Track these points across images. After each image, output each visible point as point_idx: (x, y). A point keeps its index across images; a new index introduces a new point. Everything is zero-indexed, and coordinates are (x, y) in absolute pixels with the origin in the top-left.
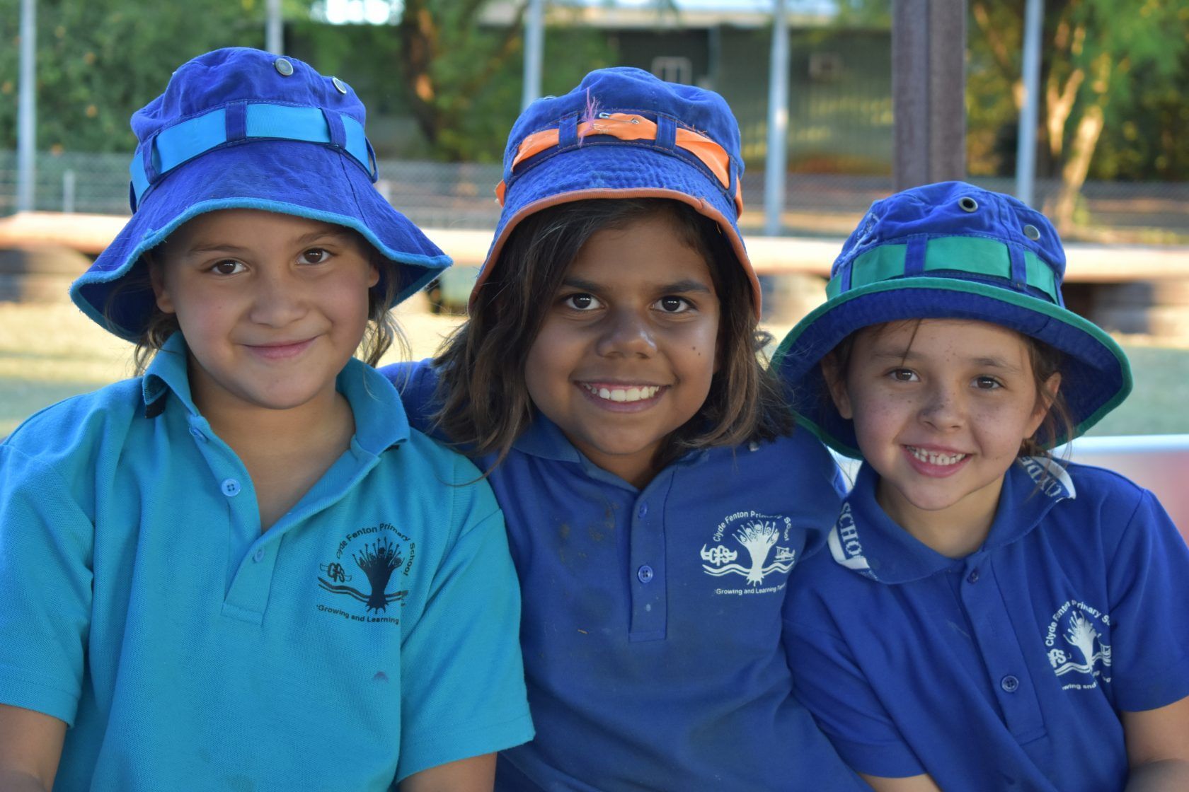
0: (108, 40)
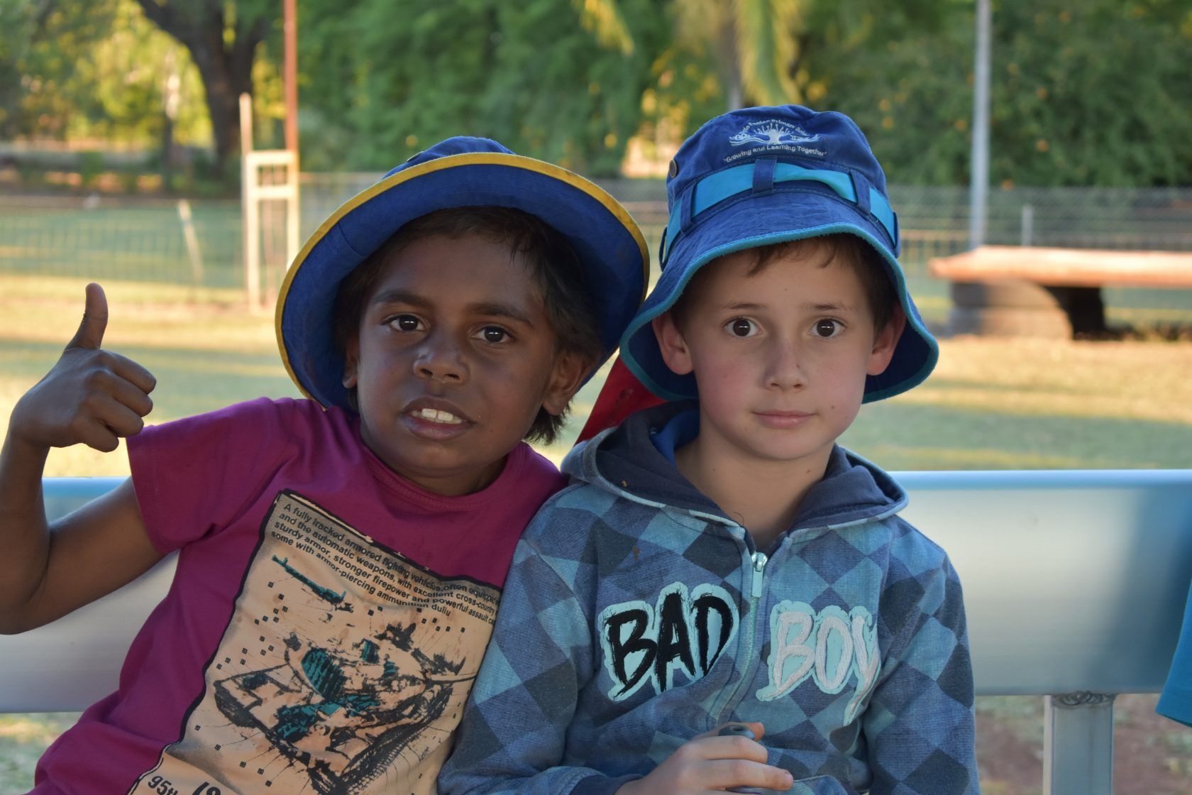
0: (1058, 74)
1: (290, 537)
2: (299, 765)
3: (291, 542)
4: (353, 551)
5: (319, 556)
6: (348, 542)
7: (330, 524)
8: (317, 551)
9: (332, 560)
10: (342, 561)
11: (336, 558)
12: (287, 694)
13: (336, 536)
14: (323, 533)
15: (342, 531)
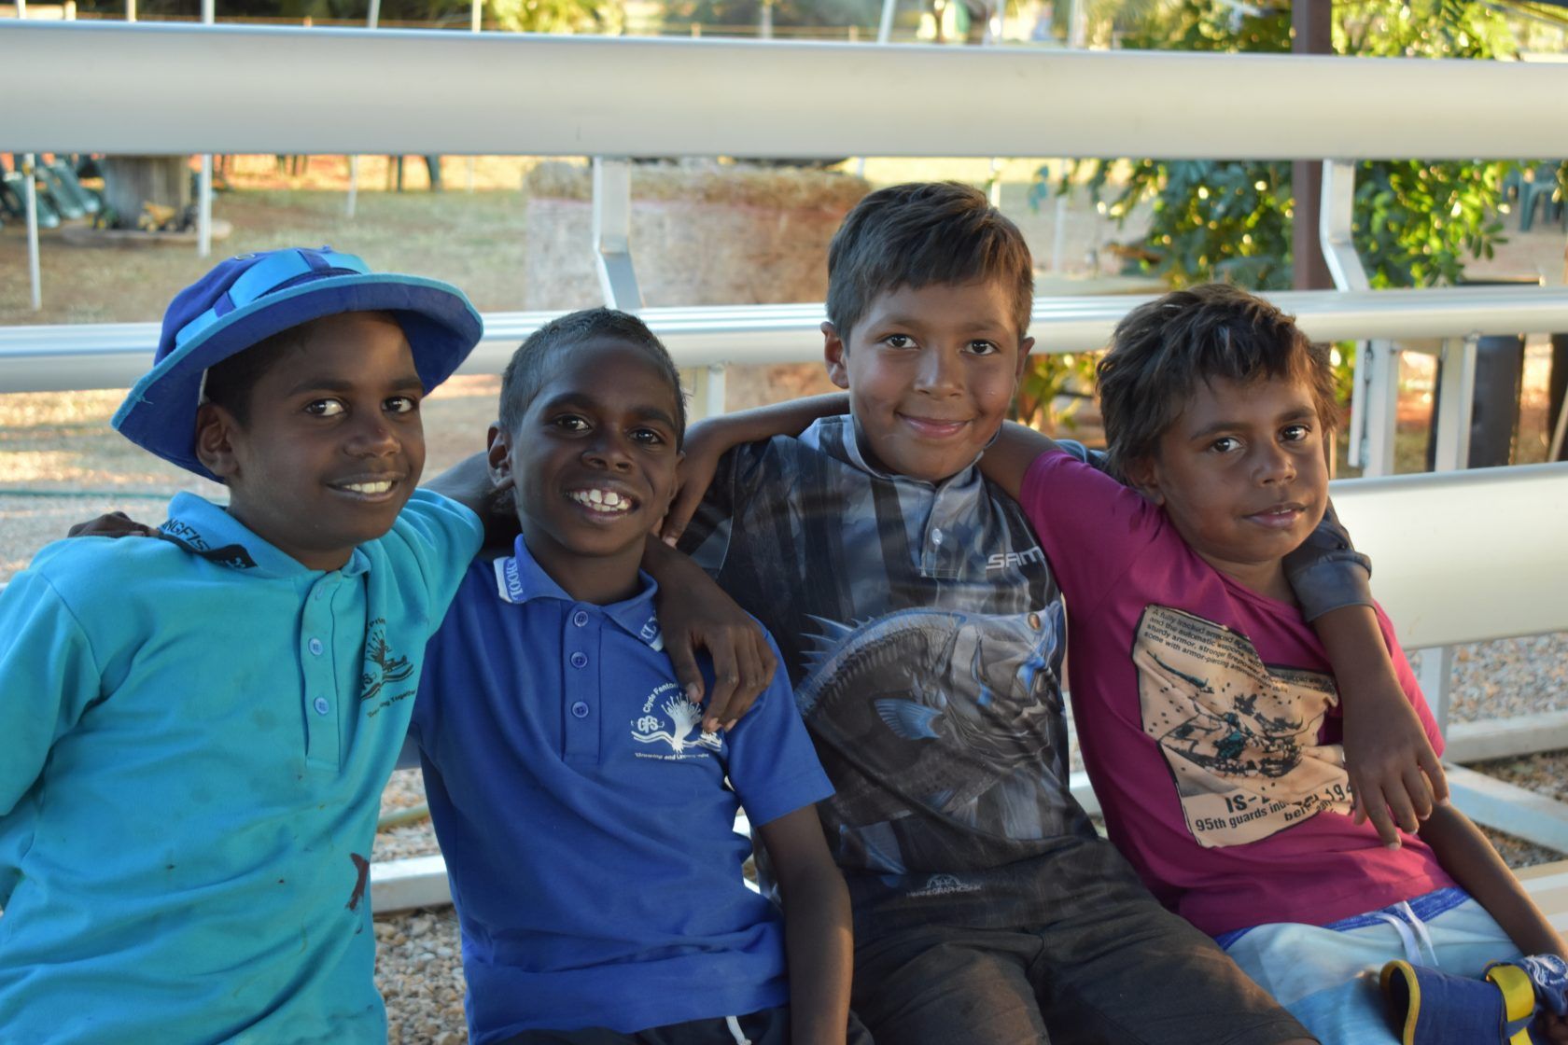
1: (1160, 636)
2: (1252, 773)
3: (1161, 640)
4: (1214, 640)
5: (1185, 650)
6: (1209, 633)
7: (1189, 622)
8: (1183, 646)
9: (1198, 651)
10: (1206, 650)
11: (1201, 648)
12: (1213, 734)
13: (1198, 630)
14: (1187, 630)
15: (1201, 625)
